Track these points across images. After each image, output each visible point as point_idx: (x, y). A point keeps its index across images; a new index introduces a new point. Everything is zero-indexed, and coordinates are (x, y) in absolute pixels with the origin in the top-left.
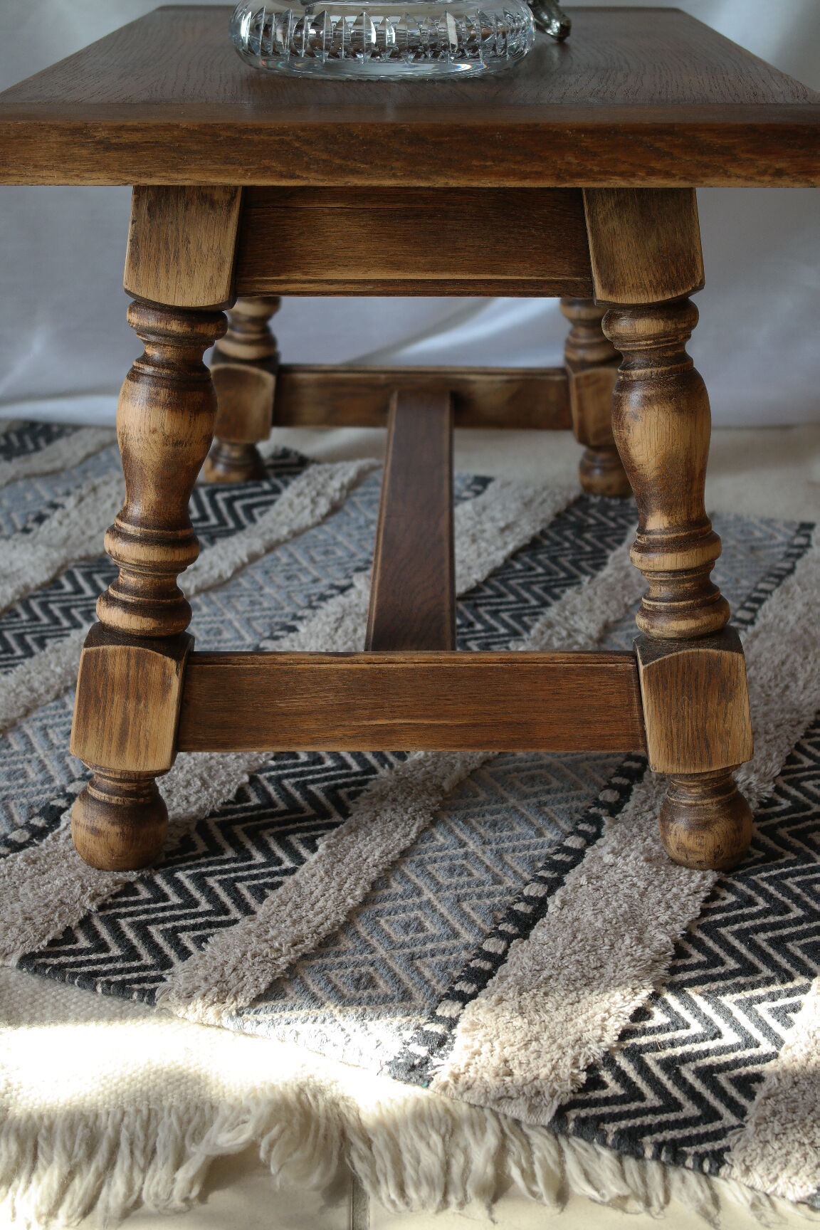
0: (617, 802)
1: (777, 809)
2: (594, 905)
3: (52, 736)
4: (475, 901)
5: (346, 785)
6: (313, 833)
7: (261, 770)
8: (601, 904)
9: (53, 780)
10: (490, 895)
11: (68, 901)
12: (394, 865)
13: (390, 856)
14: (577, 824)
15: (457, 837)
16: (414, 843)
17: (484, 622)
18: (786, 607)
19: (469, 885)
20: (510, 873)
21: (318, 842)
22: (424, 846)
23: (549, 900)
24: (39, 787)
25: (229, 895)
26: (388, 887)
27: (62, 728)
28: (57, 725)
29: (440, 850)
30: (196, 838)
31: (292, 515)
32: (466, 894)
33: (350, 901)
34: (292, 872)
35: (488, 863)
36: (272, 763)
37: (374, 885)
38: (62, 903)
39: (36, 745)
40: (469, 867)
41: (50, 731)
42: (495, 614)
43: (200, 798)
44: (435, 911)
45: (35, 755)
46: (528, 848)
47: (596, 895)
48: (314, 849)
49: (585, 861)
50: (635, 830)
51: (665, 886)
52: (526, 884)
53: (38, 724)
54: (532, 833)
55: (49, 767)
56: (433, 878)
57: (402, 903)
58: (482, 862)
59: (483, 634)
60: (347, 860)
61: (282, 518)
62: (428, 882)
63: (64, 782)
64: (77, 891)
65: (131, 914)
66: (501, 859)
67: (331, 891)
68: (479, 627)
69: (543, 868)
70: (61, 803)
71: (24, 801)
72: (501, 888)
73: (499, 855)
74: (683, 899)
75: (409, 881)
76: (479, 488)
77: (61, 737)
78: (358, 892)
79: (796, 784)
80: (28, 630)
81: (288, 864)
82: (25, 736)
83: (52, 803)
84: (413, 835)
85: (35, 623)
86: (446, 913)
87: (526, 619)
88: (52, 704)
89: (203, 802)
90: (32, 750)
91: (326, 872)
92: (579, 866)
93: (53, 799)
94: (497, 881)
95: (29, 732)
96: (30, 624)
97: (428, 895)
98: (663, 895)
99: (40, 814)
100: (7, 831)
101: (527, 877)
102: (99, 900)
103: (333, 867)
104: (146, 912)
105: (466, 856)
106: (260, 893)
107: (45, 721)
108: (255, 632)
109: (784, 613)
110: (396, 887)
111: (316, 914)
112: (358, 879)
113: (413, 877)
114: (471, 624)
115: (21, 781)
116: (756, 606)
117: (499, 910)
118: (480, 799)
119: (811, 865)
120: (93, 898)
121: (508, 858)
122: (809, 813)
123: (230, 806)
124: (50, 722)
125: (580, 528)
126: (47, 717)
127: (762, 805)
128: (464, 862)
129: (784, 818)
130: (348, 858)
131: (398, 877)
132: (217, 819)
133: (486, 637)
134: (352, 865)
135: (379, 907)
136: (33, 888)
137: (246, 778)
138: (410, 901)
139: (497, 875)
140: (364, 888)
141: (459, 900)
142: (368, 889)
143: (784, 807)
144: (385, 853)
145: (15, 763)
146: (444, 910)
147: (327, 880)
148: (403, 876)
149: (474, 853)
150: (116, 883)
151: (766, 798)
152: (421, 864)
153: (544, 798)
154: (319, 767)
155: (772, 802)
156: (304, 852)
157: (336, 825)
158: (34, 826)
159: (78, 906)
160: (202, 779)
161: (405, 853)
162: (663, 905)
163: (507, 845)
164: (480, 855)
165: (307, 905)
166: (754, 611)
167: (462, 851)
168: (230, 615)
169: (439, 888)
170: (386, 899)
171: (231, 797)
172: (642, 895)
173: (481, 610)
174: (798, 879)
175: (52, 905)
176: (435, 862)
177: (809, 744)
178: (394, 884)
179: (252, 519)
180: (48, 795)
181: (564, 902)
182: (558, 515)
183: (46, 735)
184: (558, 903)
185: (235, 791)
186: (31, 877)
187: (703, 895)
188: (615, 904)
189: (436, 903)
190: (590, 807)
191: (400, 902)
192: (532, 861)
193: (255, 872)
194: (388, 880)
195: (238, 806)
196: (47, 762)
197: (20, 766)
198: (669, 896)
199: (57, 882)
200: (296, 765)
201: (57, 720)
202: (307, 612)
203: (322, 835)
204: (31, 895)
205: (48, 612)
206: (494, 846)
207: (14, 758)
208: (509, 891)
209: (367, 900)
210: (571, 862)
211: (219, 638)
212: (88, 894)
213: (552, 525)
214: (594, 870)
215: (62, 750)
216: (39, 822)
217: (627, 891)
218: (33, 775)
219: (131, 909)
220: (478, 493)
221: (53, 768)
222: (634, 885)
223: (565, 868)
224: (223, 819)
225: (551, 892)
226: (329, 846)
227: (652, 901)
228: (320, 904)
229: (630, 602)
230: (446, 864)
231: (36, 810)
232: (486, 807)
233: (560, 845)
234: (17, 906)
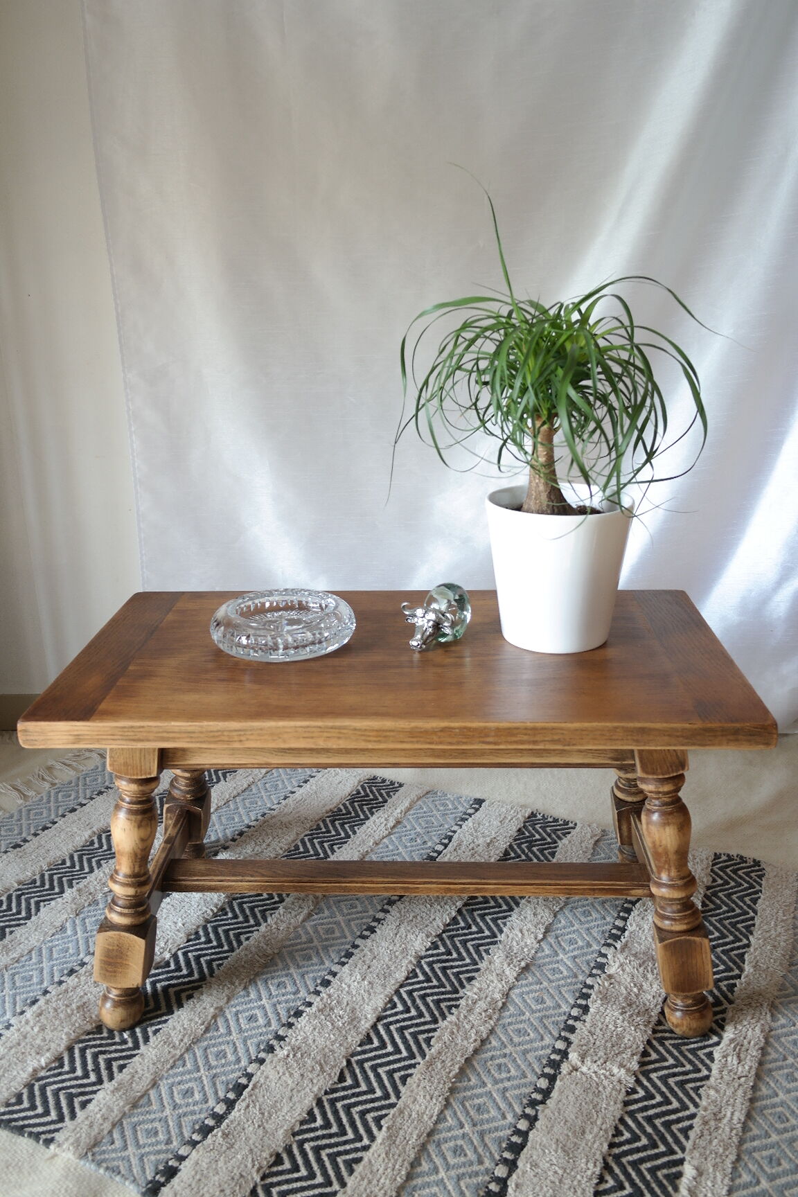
0: (548, 1088)
1: (636, 1096)
2: (534, 1189)
3: (241, 1021)
4: (468, 1179)
5: (399, 1069)
6: (380, 1113)
7: (353, 1055)
8: (538, 1188)
9: (240, 1062)
10: (477, 1174)
11: (244, 1174)
12: (423, 1148)
13: (421, 1139)
14: (525, 1108)
15: (458, 1119)
16: (436, 1123)
17: (477, 925)
18: (643, 919)
19: (464, 1164)
20: (488, 1154)
21: (383, 1122)
22: (441, 1126)
23: (509, 1183)
24: (232, 1066)
25: (333, 1168)
26: (420, 1165)
27: (247, 1014)
28: (244, 1011)
29: (449, 1131)
30: (316, 1111)
31: (375, 828)
32: (463, 1174)
33: (399, 1179)
34: (366, 1148)
35: (476, 1143)
36: (359, 1049)
37: (412, 1165)
38: (242, 1176)
39: (232, 1029)
40: (465, 1147)
41: (240, 1016)
42: (482, 917)
43: (319, 1080)
44: (445, 1188)
45: (231, 1037)
46: (496, 1129)
47: (535, 1180)
48: (380, 1128)
49: (529, 1144)
50: (556, 1114)
51: (573, 1173)
52: (497, 1165)
53: (234, 1010)
54: (499, 1117)
55: (239, 1049)
56: (445, 1159)
57: (428, 1180)
58: (472, 1143)
59: (476, 936)
60: (397, 1143)
61: (370, 829)
62: (442, 1161)
63: (246, 1064)
64: (250, 1165)
65: (279, 1183)
66: (483, 1140)
67: (389, 1170)
68: (474, 929)
69: (506, 1149)
70: (243, 1081)
71: (224, 1078)
72: (482, 1168)
73: (482, 1135)
74: (584, 1186)
75: (431, 1161)
76: (477, 806)
77: (246, 1021)
78: (403, 1173)
79: (646, 1074)
80: (232, 927)
81: (366, 1141)
82: (227, 1020)
83: (239, 1081)
84: (435, 1118)
85: (235, 921)
86: (452, 1191)
87: (499, 921)
88: (242, 993)
89: (319, 1084)
90: (230, 1033)
91: (386, 1154)
92: (525, 1150)
93: (240, 1078)
94: (481, 1162)
95: (229, 1017)
96: (233, 921)
97: (442, 1174)
98: (572, 1181)
99: (232, 1090)
100: (214, 1105)
101: (498, 1158)
102: (261, 1172)
103: (390, 1150)
104: (287, 1182)
105: (464, 1136)
106: (350, 1165)
107: (238, 1008)
108: (352, 932)
109: (641, 923)
110: (425, 1166)
111: (380, 1190)
112: (404, 1161)
113: (434, 1157)
114: (470, 927)
115: (223, 1061)
116: (626, 915)
117: (481, 1189)
118: (471, 1083)
119: (656, 1151)
120: (258, 1171)
121: (487, 1139)
122: (654, 1102)
123: (336, 1086)
124: (241, 1008)
125: (531, 844)
126: (238, 1005)
127: (628, 1093)
128: (462, 1143)
129: (640, 1105)
130: (398, 1140)
131: (426, 1157)
132: (328, 1097)
133: (478, 939)
134: (400, 1147)
135: (414, 1182)
136: (225, 1163)
137: (345, 1063)
138: (432, 1178)
139: (480, 1156)
140: (407, 1169)
141: (459, 1178)
142: (409, 1168)
143: (640, 1095)
144: (419, 1136)
145: (220, 1044)
146: (450, 1188)
147: (386, 1161)
148: (429, 1156)
149: (468, 1135)
150: (271, 1156)
151: (630, 1088)
152: (439, 1145)
153: (507, 1084)
154: (384, 1052)
155: (634, 1091)
156: (375, 1129)
157: (393, 1106)
158: (229, 1099)
159: (249, 1177)
160: (321, 1065)
161: (430, 1134)
162: (572, 1190)
163: (486, 1127)
164: (471, 1135)
165: (375, 1182)
166: (625, 919)
167: (461, 1131)
168: (339, 918)
169: (448, 1167)
170: (418, 1176)
171: (336, 1079)
172: (560, 1181)
173: (476, 913)
174: (649, 1165)
175: (236, 1178)
176: (446, 1142)
177: (655, 1039)
178: (423, 1163)
179: (355, 833)
180: (236, 1075)
181: (517, 1186)
182: (519, 830)
183: (238, 1020)
184: (513, 1186)
185: (338, 1074)
186: (224, 1152)
187: (596, 1181)
188: (545, 1189)
189: (446, 1181)
190: (532, 1093)
191: (427, 1179)
192: (500, 1140)
193: (348, 1147)
194: (420, 1160)
195: (339, 1086)
196: (238, 1045)
197: (223, 1047)
198: (575, 1183)
199: (239, 1156)
200: (371, 1050)
201: (245, 1007)
202: (380, 915)
203: (386, 1115)
204: (224, 1169)
205: (243, 911)
206: (479, 1128)
207: (220, 1040)
208: (487, 1171)
209: (409, 1177)
210: (521, 1144)
211: (333, 936)
212: (256, 1167)
213: (515, 840)
214: (534, 1157)
215: (246, 1034)
216: (231, 1096)
217: (552, 1178)
218: (231, 1057)
219: (280, 1178)
220: (477, 810)
221: (241, 1051)
222: (556, 1172)
223: (517, 1149)
224: (331, 1096)
225: (510, 1175)
226: (388, 1128)
227: (566, 1187)
228: (382, 1181)
229: (557, 910)
230: (452, 1144)
231: (231, 1086)
232: (475, 1091)
233: (515, 1127)
234: (216, 1178)
